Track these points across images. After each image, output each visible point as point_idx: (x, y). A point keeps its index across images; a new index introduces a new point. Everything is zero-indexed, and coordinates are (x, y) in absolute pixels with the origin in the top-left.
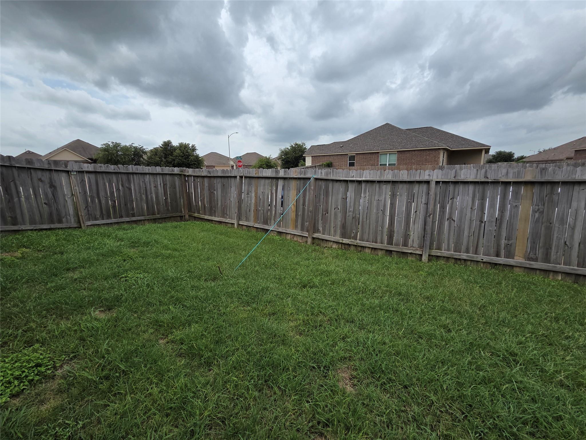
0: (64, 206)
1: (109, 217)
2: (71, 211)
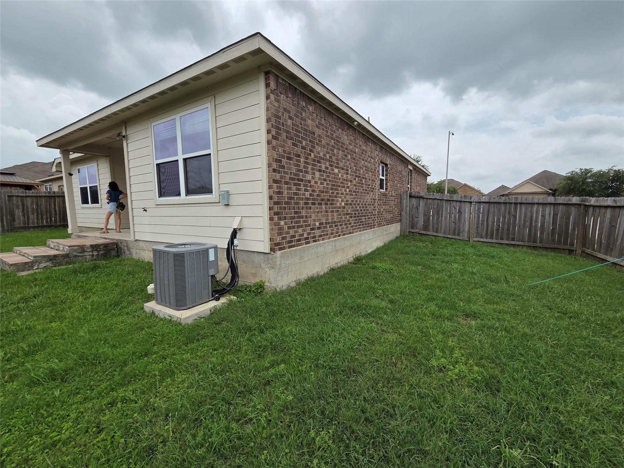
0: (464, 225)
1: (492, 238)
2: (467, 229)
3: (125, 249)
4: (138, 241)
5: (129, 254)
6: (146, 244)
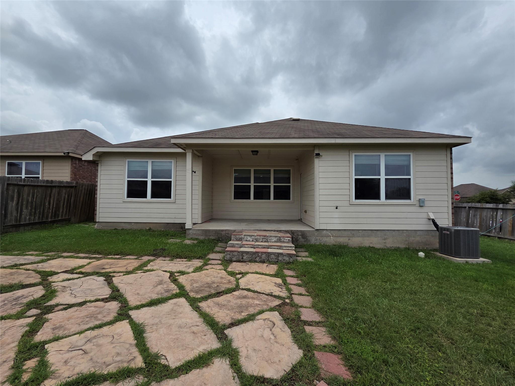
3: (299, 238)
4: (320, 230)
5: (305, 241)
6: (332, 232)
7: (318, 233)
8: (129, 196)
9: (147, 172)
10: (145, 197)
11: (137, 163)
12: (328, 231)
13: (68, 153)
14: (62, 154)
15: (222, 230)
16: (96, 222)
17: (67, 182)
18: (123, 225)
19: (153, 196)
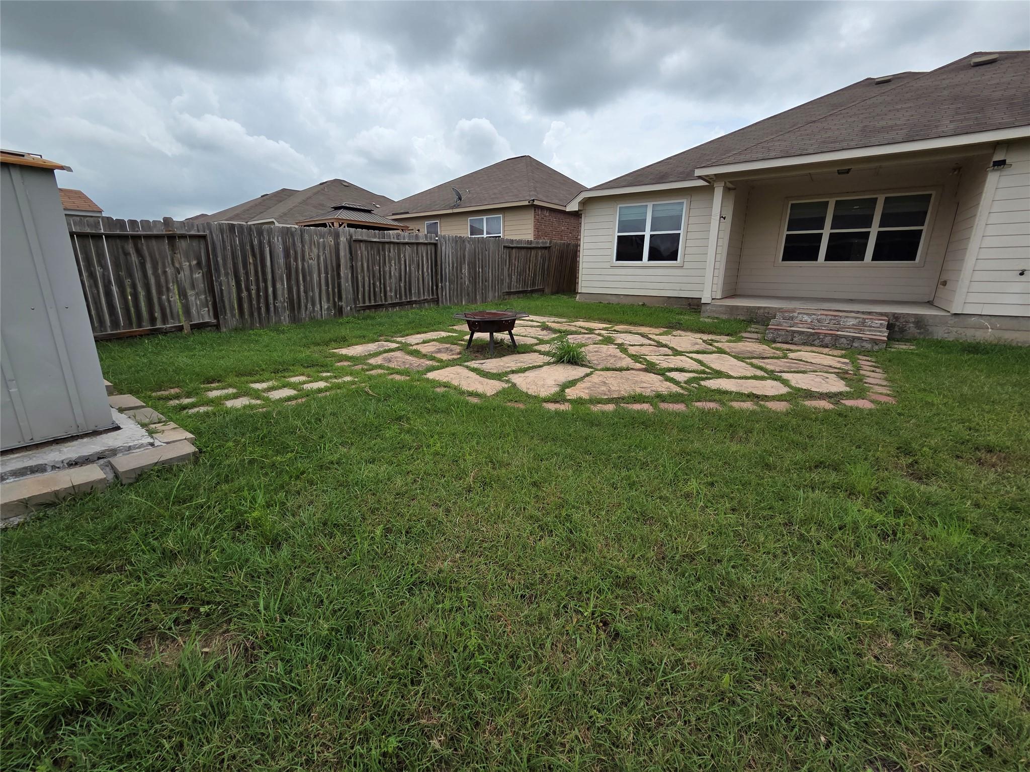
3: (908, 326)
4: (962, 316)
5: (920, 333)
6: (993, 320)
7: (956, 320)
8: (618, 259)
9: (644, 221)
10: (640, 258)
11: (632, 210)
12: (984, 317)
13: (533, 200)
14: (526, 203)
15: (759, 308)
16: (577, 293)
17: (530, 242)
18: (609, 297)
19: (650, 259)
